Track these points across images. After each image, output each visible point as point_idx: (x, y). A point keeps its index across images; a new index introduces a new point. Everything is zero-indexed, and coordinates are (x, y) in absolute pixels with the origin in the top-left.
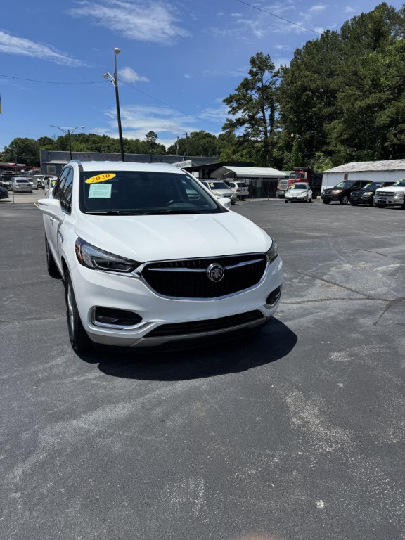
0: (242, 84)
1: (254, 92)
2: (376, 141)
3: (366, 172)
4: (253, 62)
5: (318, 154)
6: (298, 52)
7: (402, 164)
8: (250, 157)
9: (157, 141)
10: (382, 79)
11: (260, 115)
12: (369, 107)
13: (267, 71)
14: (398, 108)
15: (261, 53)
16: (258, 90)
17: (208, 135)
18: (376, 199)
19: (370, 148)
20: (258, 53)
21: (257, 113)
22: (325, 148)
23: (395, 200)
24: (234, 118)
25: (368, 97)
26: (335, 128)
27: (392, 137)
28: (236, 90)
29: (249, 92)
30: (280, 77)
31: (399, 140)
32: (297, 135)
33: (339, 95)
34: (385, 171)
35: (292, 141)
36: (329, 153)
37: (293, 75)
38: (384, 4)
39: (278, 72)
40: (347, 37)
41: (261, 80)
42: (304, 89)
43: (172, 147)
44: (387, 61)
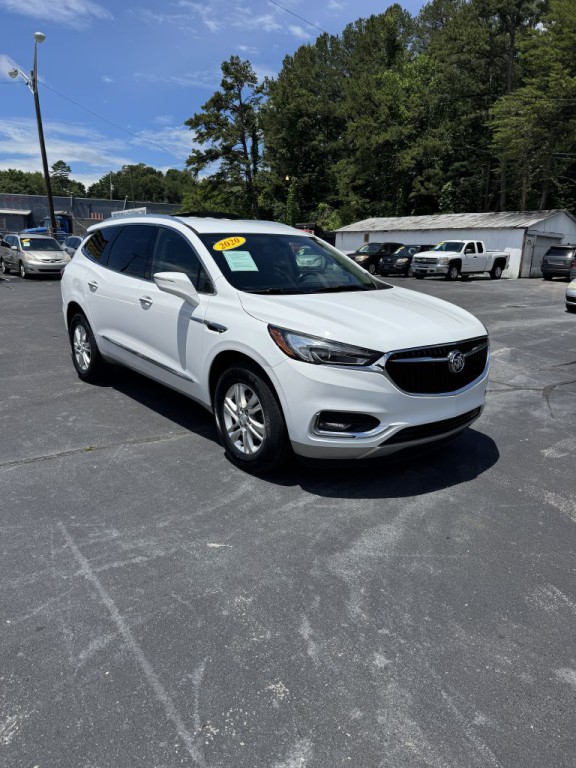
0: (212, 100)
1: (228, 112)
2: (396, 191)
3: (393, 231)
4: (226, 69)
5: (321, 205)
6: (287, 61)
7: (436, 221)
8: (227, 206)
9: (71, 177)
10: (402, 108)
11: (238, 147)
12: (387, 143)
13: (246, 84)
14: (425, 148)
15: (238, 58)
16: (235, 110)
17: (151, 171)
18: (414, 267)
19: (389, 199)
20: (232, 58)
21: (235, 143)
22: (331, 197)
23: (438, 269)
24: (203, 148)
25: (386, 131)
26: (344, 171)
27: (418, 186)
28: (203, 108)
29: (222, 112)
30: (265, 94)
31: (427, 189)
32: (294, 178)
33: (351, 125)
34: (416, 230)
35: (288, 186)
36: (336, 205)
37: (284, 93)
38: (397, 6)
39: (262, 87)
40: (352, 46)
41: (239, 96)
42: (299, 114)
43: (94, 186)
44: (406, 83)
